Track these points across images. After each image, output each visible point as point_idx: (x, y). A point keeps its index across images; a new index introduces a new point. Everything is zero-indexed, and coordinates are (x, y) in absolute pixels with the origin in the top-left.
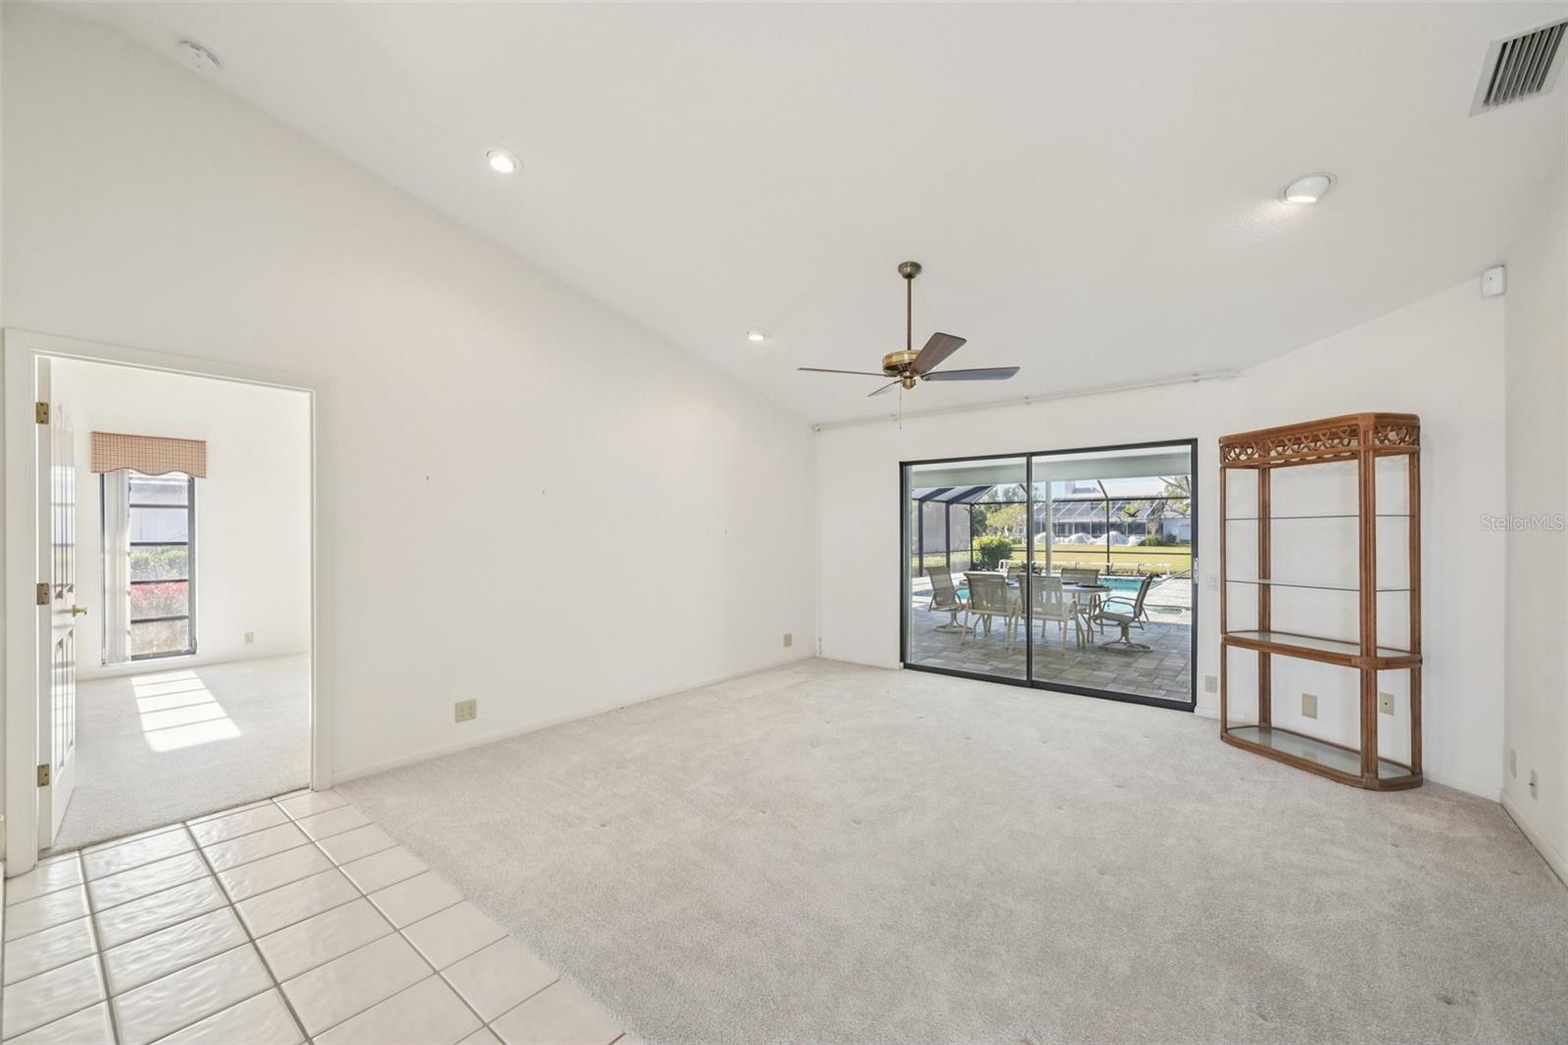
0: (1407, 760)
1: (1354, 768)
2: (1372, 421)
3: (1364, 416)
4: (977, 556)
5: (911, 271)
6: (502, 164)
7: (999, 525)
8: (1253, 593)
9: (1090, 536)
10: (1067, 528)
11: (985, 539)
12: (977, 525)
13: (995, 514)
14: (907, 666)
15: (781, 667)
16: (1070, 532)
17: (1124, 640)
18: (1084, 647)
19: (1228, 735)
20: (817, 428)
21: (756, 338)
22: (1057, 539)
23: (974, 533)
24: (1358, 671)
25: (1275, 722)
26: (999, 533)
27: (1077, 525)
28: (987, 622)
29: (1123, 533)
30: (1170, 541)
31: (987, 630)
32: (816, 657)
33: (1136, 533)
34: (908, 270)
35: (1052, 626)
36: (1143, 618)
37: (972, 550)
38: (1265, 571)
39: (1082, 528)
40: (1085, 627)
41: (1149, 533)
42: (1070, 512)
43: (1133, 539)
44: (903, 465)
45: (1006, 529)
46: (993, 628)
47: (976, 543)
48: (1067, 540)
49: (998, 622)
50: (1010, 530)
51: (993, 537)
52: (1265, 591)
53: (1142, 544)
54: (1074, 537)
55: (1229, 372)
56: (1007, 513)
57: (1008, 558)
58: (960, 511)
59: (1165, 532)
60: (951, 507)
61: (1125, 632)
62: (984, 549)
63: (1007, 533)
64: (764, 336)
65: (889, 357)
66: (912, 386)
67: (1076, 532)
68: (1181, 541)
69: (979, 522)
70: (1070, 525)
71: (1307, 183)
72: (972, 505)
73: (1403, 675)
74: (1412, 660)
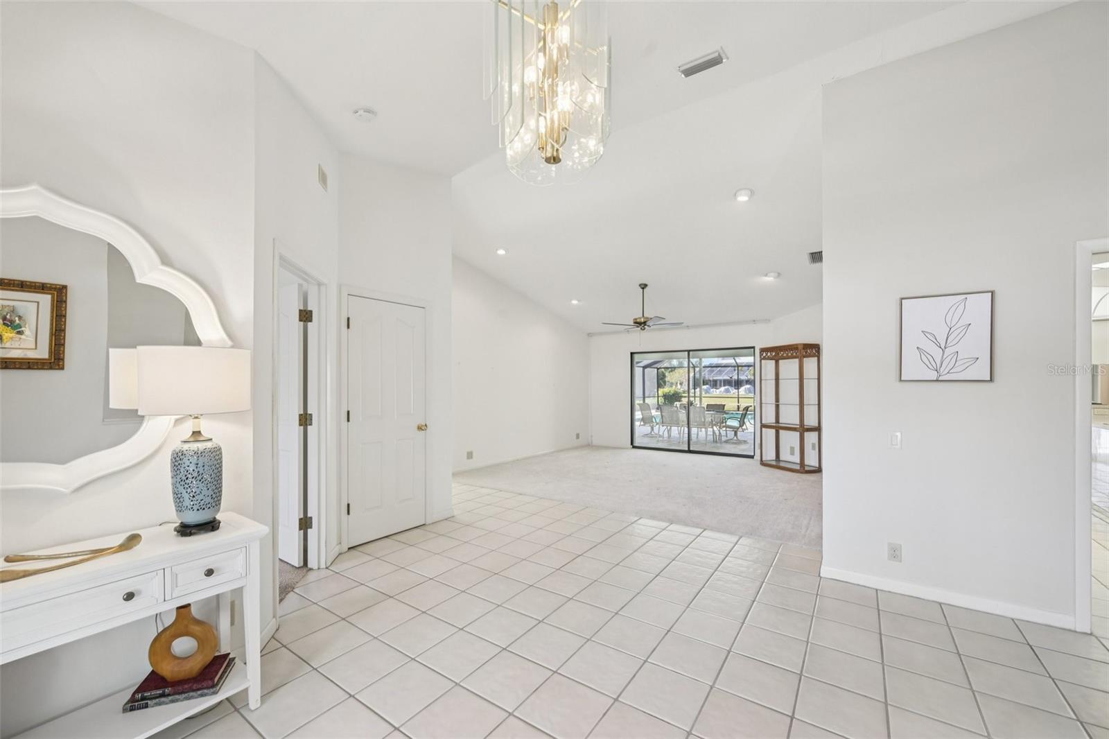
0: (817, 466)
1: (798, 467)
2: (802, 346)
3: (801, 344)
4: (661, 400)
5: (644, 286)
6: (501, 252)
7: (673, 381)
8: (773, 408)
9: (733, 388)
10: (718, 382)
11: (666, 390)
12: (661, 380)
13: (671, 373)
14: (634, 447)
15: (576, 448)
16: (721, 386)
17: (735, 438)
18: (716, 441)
19: (763, 463)
20: (590, 335)
21: (575, 302)
22: (712, 390)
23: (659, 386)
24: (798, 433)
25: (781, 459)
26: (674, 387)
27: (725, 381)
28: (669, 431)
31: (669, 436)
32: (589, 445)
34: (643, 286)
35: (703, 433)
36: (744, 427)
37: (658, 397)
38: (777, 400)
39: (727, 382)
40: (717, 433)
42: (720, 373)
44: (632, 354)
45: (678, 384)
46: (672, 435)
47: (661, 391)
48: (717, 390)
49: (675, 430)
50: (681, 384)
51: (670, 389)
52: (777, 407)
54: (723, 389)
55: (767, 321)
56: (679, 373)
57: (680, 401)
58: (651, 373)
60: (646, 370)
61: (736, 434)
62: (666, 396)
63: (679, 386)
64: (578, 301)
65: (636, 319)
66: (644, 329)
67: (724, 386)
69: (662, 379)
70: (720, 381)
71: (772, 274)
72: (658, 369)
73: (816, 434)
74: (818, 429)
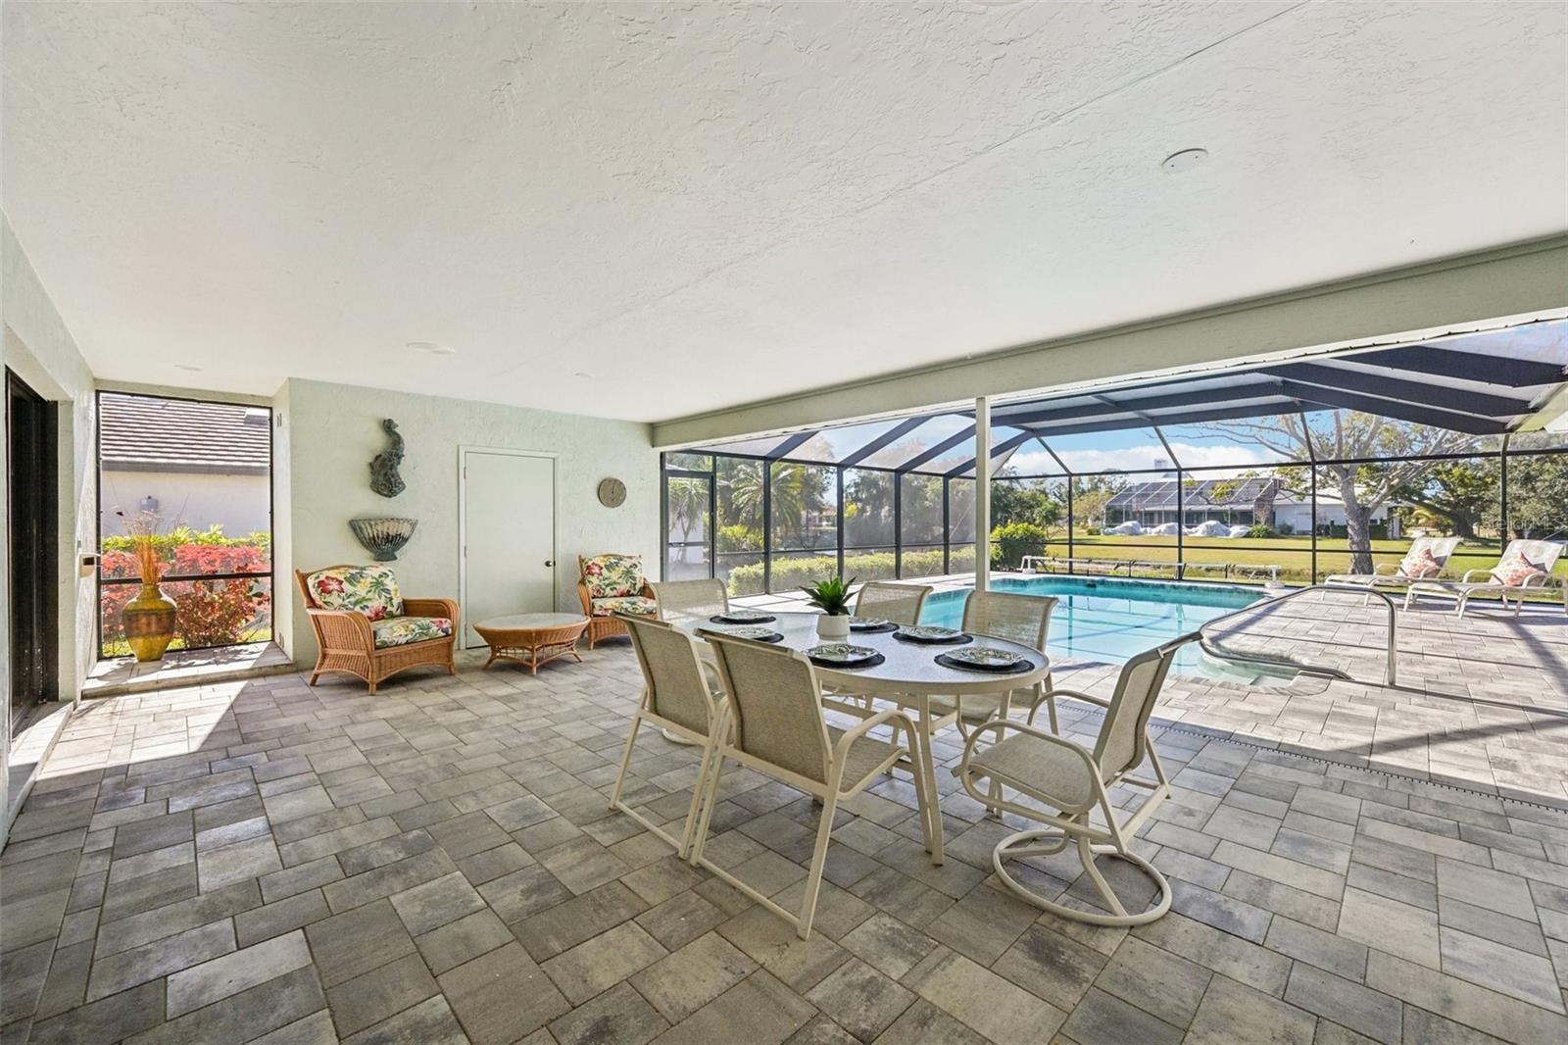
29: (1224, 523)
30: (1287, 532)
33: (1241, 523)
41: (1257, 522)
43: (1236, 529)
53: (1248, 536)
59: (1278, 521)
62: (1005, 542)
67: (1166, 521)
68: (1298, 532)
